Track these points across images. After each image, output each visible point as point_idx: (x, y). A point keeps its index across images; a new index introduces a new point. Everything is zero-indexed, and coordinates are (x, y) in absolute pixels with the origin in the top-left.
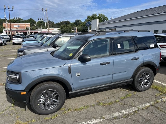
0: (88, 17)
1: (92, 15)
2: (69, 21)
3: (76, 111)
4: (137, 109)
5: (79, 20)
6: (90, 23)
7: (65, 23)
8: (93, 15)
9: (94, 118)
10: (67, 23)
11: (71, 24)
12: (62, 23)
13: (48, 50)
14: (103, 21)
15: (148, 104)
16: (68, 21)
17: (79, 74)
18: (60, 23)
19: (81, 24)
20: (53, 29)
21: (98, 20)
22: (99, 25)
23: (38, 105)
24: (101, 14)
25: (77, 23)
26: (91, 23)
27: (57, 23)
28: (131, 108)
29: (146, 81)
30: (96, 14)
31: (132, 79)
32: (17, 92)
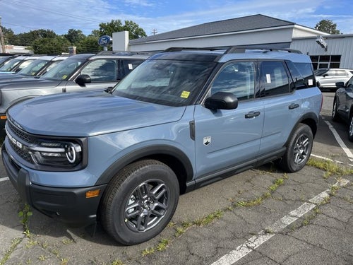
0: (100, 25)
1: (110, 22)
2: (52, 32)
3: (201, 226)
4: (314, 206)
5: (77, 30)
6: (109, 39)
7: (41, 34)
8: (113, 21)
9: (253, 234)
10: (48, 35)
11: (59, 38)
12: (34, 35)
13: (64, 91)
14: (136, 37)
15: (324, 195)
16: (49, 32)
17: (209, 140)
18: (29, 34)
19: (82, 41)
20: (12, 48)
21: (127, 33)
22: (129, 45)
23: (126, 221)
24: (131, 22)
25: (73, 37)
26: (111, 39)
27: (20, 34)
28: (301, 204)
29: (301, 151)
30: (119, 21)
31: (285, 148)
32: (76, 191)
